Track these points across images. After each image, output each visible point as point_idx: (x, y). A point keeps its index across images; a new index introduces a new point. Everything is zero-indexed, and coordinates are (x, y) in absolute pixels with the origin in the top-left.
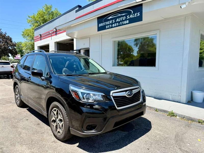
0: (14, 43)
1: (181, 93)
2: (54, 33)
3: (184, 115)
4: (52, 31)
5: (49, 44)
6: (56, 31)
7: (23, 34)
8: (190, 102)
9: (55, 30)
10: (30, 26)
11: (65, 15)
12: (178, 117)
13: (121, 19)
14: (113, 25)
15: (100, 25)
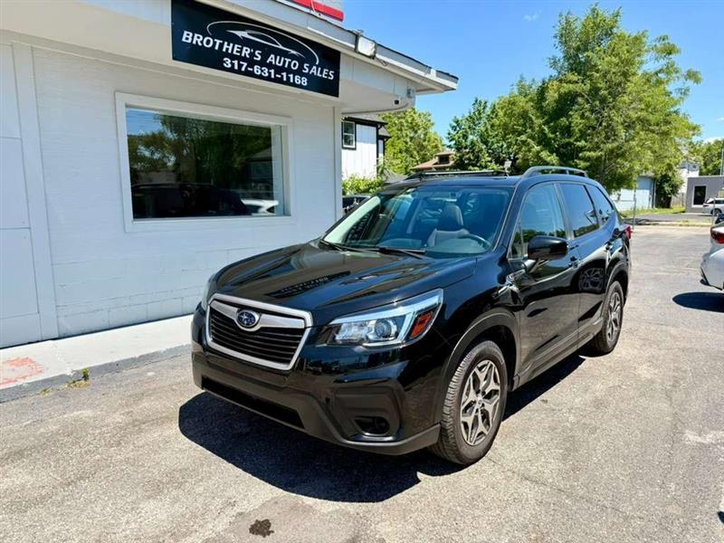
13: (285, 62)
14: (257, 69)
15: (190, 37)
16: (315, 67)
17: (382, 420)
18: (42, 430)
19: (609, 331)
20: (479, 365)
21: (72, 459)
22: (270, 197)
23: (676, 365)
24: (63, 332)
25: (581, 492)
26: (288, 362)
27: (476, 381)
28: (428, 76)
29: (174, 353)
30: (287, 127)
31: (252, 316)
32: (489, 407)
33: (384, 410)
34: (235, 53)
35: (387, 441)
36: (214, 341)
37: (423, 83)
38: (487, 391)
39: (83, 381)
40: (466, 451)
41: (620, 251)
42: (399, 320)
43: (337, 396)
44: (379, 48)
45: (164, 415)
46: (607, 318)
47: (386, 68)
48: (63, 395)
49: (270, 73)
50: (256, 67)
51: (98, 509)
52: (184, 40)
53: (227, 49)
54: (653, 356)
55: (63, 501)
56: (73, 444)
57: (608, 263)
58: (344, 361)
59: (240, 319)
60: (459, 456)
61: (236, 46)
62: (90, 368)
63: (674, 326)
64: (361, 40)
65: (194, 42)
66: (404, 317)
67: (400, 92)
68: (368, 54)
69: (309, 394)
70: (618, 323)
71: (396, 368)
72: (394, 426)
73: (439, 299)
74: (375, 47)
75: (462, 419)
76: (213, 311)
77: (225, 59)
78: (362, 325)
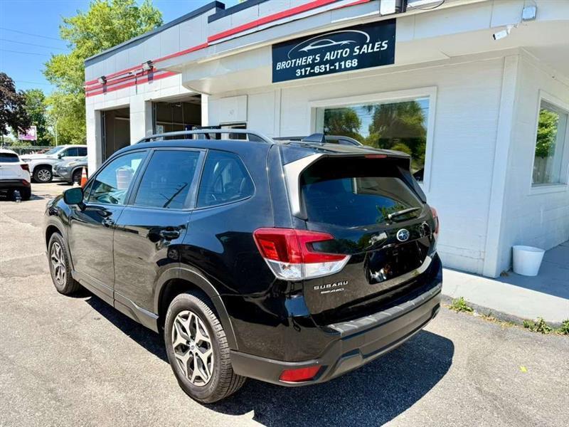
0: (20, 94)
1: (484, 252)
2: (143, 75)
3: (491, 307)
4: (138, 68)
5: (129, 105)
6: (149, 70)
7: (47, 72)
8: (507, 275)
9: (146, 67)
10: (68, 47)
11: (178, 26)
12: (475, 314)
13: (338, 54)
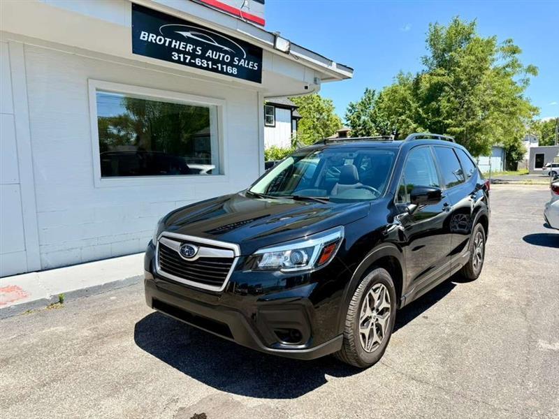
13: (220, 56)
14: (198, 61)
15: (146, 36)
16: (243, 60)
17: (296, 331)
18: (25, 342)
19: (475, 262)
20: (374, 288)
21: (47, 365)
22: (209, 163)
23: (528, 289)
24: (45, 266)
25: (457, 390)
26: (221, 285)
27: (371, 300)
28: (330, 68)
29: (131, 282)
30: (221, 106)
31: (193, 249)
32: (382, 322)
33: (298, 323)
34: (181, 48)
35: (300, 348)
36: (162, 269)
37: (327, 73)
38: (380, 309)
39: (59, 304)
40: (364, 357)
41: (482, 200)
42: (309, 251)
43: (260, 311)
44: (292, 45)
45: (123, 330)
46: (473, 252)
47: (298, 61)
48: (43, 315)
49: (208, 64)
50: (197, 59)
51: (67, 406)
52: (141, 38)
53: (175, 46)
54: (510, 282)
55: (39, 398)
56: (49, 353)
57: (472, 209)
58: (266, 284)
59: (182, 251)
60: (358, 360)
61: (182, 43)
62: (65, 294)
63: (524, 259)
64: (278, 40)
65: (149, 40)
66: (313, 248)
67: (309, 80)
68: (284, 50)
69: (237, 310)
70: (482, 256)
71: (307, 289)
72: (306, 335)
73: (341, 235)
74: (290, 45)
75: (361, 331)
76: (161, 245)
77: (173, 53)
78: (280, 255)
